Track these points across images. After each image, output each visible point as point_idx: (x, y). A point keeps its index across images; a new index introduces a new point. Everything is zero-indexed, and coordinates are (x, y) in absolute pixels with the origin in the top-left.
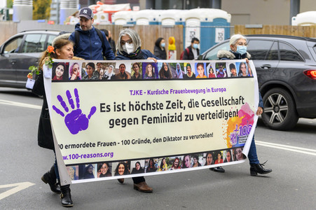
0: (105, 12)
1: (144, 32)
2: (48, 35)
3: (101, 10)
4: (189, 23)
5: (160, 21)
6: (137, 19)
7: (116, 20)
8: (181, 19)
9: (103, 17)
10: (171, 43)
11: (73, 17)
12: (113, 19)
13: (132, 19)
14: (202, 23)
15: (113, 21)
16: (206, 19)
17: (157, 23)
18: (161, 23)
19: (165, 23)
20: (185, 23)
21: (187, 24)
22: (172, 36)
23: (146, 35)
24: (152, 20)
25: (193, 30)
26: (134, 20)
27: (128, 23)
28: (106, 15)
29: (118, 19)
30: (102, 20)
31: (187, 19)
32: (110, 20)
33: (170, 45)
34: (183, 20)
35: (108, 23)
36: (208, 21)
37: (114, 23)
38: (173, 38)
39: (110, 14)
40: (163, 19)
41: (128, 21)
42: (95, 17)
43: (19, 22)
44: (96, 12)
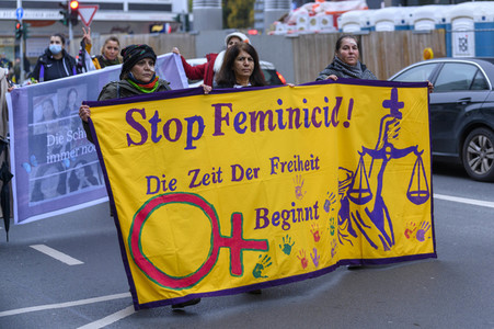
0: (328, 13)
1: (385, 43)
3: (323, 11)
4: (456, 25)
5: (411, 23)
6: (376, 23)
7: (345, 25)
8: (444, 20)
9: (325, 22)
10: (428, 58)
11: (279, 23)
12: (340, 23)
13: (368, 23)
14: (477, 25)
15: (340, 27)
16: (484, 18)
17: (408, 27)
18: (413, 27)
19: (420, 27)
20: (450, 26)
21: (454, 28)
22: (428, 46)
23: (388, 47)
24: (399, 23)
25: (463, 35)
26: (372, 24)
27: (363, 29)
28: (329, 19)
30: (323, 26)
31: (453, 19)
32: (336, 25)
34: (448, 21)
35: (333, 30)
36: (486, 21)
37: (341, 30)
38: (430, 50)
39: (336, 16)
40: (416, 21)
41: (363, 26)
42: (313, 22)
43: (198, 34)
44: (315, 14)
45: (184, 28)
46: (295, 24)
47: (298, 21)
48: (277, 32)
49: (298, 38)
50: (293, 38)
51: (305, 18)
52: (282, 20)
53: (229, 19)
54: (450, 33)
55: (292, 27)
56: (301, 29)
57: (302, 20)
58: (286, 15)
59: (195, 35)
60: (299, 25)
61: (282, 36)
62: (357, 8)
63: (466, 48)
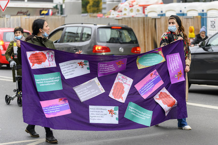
0: (140, 6)
2: (83, 27)
3: (137, 4)
4: (209, 14)
5: (185, 12)
6: (166, 11)
7: (149, 12)
8: (203, 11)
9: (138, 11)
10: (191, 32)
11: (113, 11)
12: (146, 11)
13: (162, 12)
15: (146, 13)
17: (183, 14)
18: (186, 14)
19: (190, 14)
20: (206, 14)
21: (208, 16)
22: (192, 25)
24: (179, 12)
25: (213, 19)
26: (164, 13)
27: (159, 15)
28: (141, 9)
29: (150, 12)
30: (137, 13)
31: (208, 10)
32: (144, 12)
33: (190, 33)
34: (205, 12)
35: (142, 15)
37: (147, 15)
38: (193, 27)
40: (188, 11)
41: (159, 13)
42: (131, 11)
43: (66, 16)
44: (133, 6)
45: (60, 12)
46: (121, 11)
47: (123, 10)
48: (111, 16)
49: (121, 19)
50: (119, 19)
51: (127, 8)
52: (114, 9)
53: (88, 7)
54: (206, 18)
55: (120, 13)
56: (125, 14)
57: (125, 9)
58: (117, 7)
59: (64, 17)
60: (124, 12)
61: (113, 18)
62: (157, 3)
63: (215, 26)
